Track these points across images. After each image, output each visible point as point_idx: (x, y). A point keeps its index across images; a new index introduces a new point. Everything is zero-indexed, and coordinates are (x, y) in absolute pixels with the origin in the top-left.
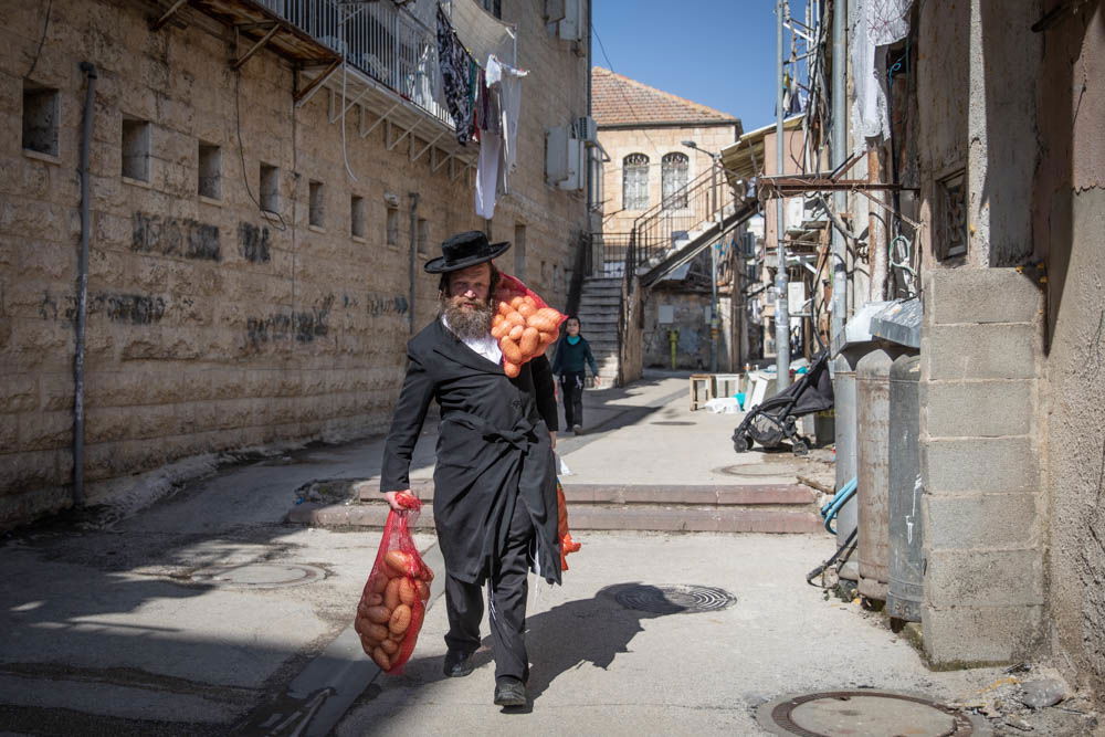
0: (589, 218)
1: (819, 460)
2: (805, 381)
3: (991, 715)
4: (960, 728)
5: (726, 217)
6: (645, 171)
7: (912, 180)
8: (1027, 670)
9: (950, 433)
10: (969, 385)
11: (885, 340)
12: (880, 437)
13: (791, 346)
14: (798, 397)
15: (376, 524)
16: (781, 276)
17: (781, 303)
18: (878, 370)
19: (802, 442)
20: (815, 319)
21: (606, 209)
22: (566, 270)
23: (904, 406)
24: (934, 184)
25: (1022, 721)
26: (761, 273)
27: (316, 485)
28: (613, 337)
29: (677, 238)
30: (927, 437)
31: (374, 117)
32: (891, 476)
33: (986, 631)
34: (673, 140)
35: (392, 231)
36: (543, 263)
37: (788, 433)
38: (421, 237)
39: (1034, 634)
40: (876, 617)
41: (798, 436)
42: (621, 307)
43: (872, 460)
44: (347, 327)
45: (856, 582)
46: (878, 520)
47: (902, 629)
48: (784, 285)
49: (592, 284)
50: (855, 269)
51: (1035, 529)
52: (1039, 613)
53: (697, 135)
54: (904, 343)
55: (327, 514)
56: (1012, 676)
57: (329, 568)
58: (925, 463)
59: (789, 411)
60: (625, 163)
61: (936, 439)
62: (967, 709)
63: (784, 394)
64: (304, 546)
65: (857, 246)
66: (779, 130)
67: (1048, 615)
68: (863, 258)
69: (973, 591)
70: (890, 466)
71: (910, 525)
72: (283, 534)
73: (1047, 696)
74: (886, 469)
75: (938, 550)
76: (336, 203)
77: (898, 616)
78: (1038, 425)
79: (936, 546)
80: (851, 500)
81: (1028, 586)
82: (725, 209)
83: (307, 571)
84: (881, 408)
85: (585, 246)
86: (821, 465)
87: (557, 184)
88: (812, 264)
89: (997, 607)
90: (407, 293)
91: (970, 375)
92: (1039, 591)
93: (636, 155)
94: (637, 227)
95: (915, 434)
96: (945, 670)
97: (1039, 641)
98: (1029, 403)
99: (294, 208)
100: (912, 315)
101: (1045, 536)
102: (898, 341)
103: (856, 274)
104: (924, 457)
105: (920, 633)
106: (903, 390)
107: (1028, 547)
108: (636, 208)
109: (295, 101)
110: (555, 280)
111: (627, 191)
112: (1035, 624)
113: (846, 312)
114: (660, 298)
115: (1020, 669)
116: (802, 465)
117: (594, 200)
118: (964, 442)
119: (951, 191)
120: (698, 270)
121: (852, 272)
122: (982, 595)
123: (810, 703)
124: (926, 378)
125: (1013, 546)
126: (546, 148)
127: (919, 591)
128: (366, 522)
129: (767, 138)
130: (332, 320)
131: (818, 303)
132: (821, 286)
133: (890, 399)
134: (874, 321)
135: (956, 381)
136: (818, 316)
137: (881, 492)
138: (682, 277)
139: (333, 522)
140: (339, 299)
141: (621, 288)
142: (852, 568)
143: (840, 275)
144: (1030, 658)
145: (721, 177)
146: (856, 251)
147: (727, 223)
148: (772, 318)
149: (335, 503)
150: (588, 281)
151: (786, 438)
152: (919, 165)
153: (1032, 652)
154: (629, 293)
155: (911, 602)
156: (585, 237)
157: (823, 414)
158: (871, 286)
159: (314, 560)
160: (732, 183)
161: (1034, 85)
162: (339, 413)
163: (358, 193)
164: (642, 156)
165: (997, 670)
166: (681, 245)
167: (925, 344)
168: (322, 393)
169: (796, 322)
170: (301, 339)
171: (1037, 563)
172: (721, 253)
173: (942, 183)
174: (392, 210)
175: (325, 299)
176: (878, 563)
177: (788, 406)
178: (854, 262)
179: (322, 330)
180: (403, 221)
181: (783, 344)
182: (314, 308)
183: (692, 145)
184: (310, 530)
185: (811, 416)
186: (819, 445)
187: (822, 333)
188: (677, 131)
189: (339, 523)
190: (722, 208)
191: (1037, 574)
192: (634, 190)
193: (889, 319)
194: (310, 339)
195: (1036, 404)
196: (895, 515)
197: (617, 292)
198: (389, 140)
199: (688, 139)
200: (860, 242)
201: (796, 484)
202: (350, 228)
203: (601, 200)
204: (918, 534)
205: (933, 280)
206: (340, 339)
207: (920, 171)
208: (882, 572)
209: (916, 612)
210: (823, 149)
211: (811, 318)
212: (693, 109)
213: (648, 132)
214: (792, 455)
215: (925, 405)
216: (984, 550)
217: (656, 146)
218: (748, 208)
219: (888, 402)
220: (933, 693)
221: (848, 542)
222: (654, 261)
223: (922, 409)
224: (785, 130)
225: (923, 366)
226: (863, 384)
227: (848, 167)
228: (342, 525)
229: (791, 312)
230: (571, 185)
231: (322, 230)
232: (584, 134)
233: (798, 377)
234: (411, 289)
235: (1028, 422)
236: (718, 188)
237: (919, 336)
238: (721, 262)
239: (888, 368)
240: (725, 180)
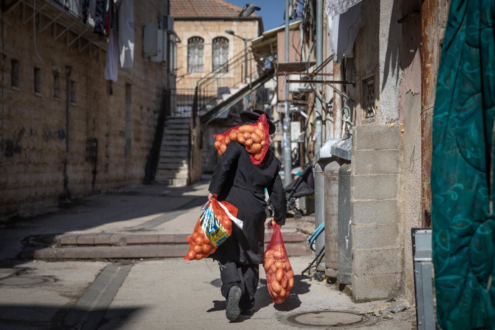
0: (168, 79)
1: (308, 221)
2: (301, 178)
3: (377, 315)
4: (364, 320)
5: (253, 80)
6: (201, 48)
7: (352, 79)
8: (395, 301)
9: (363, 198)
10: (371, 177)
11: (337, 157)
12: (335, 202)
13: (292, 160)
14: (296, 188)
15: (72, 257)
16: (287, 119)
17: (287, 135)
18: (334, 171)
19: (299, 212)
20: (306, 144)
21: (179, 74)
22: (155, 112)
23: (345, 187)
24: (362, 82)
25: (389, 316)
26: (272, 113)
27: (32, 238)
28: (185, 154)
29: (223, 93)
30: (353, 200)
31: (47, 20)
32: (339, 220)
33: (378, 285)
34: (219, 28)
35: (57, 89)
36: (141, 108)
37: (291, 207)
38: (72, 92)
39: (398, 285)
40: (333, 286)
41: (297, 209)
42: (189, 135)
43: (331, 213)
44: (31, 148)
45: (324, 272)
46: (334, 240)
47: (344, 289)
48: (288, 124)
49: (171, 121)
50: (326, 120)
51: (398, 239)
52: (400, 276)
53: (234, 26)
54: (345, 158)
55: (42, 252)
56: (389, 303)
57: (55, 278)
58: (353, 212)
59: (292, 194)
60: (189, 42)
61: (357, 200)
62: (368, 314)
63: (289, 186)
64: (35, 269)
65: (328, 107)
66: (287, 30)
67: (403, 277)
68: (330, 114)
69: (373, 267)
70: (339, 215)
71: (347, 240)
72: (20, 263)
73: (400, 307)
74: (337, 216)
75: (358, 250)
76: (27, 73)
77: (342, 283)
78: (400, 194)
79: (357, 247)
80: (322, 233)
81: (396, 264)
82: (253, 76)
83: (44, 279)
84: (335, 188)
85: (166, 96)
86: (309, 223)
87: (149, 58)
88: (305, 112)
89: (382, 274)
90: (64, 127)
91: (371, 172)
92: (400, 266)
93: (196, 37)
94: (199, 85)
95: (349, 199)
96: (361, 302)
97: (400, 288)
98: (396, 185)
99: (3, 76)
100: (348, 145)
101: (403, 242)
102: (342, 158)
103: (327, 122)
104: (352, 209)
105: (351, 289)
106: (344, 179)
107: (395, 248)
108: (195, 72)
109: (3, 12)
110: (148, 118)
111: (190, 60)
112: (398, 281)
113: (322, 141)
114: (211, 130)
115: (392, 300)
116: (298, 224)
117: (171, 67)
118: (369, 201)
119: (369, 86)
120: (235, 112)
121: (325, 121)
122: (376, 269)
123: (303, 315)
124: (353, 174)
125: (389, 247)
126: (143, 35)
127: (350, 270)
128: (66, 256)
129: (279, 35)
130: (24, 143)
131: (308, 135)
132: (310, 126)
133: (339, 184)
134: (333, 148)
135: (366, 175)
136: (308, 142)
137: (335, 227)
138: (225, 116)
139: (47, 257)
140: (28, 131)
141: (189, 124)
142: (323, 265)
143: (319, 122)
144: (396, 296)
145: (251, 56)
146: (327, 109)
147: (254, 84)
148: (279, 142)
149: (46, 247)
150: (168, 119)
151: (290, 209)
152: (355, 72)
153: (397, 293)
154: (194, 128)
155: (347, 276)
156: (166, 91)
157: (310, 197)
158: (334, 129)
159: (44, 274)
160: (257, 59)
161: (400, 45)
162: (27, 199)
163: (38, 66)
164: (200, 38)
165: (383, 302)
166: (226, 97)
167: (353, 159)
168: (18, 188)
169: (294, 146)
170: (6, 155)
171: (399, 254)
172: (249, 101)
173: (365, 82)
174: (56, 75)
175: (20, 131)
176: (334, 260)
177: (292, 192)
178: (326, 115)
179: (18, 150)
180: (63, 83)
181: (287, 158)
182: (13, 136)
183: (232, 33)
184: (35, 261)
185: (304, 199)
186: (308, 214)
187: (310, 152)
188: (222, 23)
189: (51, 257)
190: (251, 74)
191: (399, 259)
192: (195, 60)
193: (339, 147)
194: (12, 155)
195: (399, 185)
196: (341, 236)
197: (186, 126)
198: (55, 34)
199: (228, 29)
200: (329, 105)
201: (296, 232)
202: (33, 87)
203: (175, 67)
204: (350, 245)
205: (356, 131)
206: (28, 155)
207: (355, 75)
208: (336, 265)
209: (350, 280)
210: (311, 44)
211: (304, 144)
212: (232, 9)
213: (204, 23)
214: (294, 219)
215: (352, 186)
216: (377, 249)
217: (209, 32)
218: (266, 76)
219: (338, 186)
220: (355, 310)
221: (321, 253)
222: (209, 107)
223: (352, 187)
224: (290, 30)
225: (352, 169)
226: (327, 177)
227: (324, 66)
228: (52, 258)
229: (292, 140)
230: (159, 59)
231: (18, 89)
232: (166, 26)
233: (296, 177)
234: (67, 125)
235: (396, 193)
236: (249, 62)
237: (351, 156)
238: (249, 107)
239: (338, 169)
240: (253, 57)
